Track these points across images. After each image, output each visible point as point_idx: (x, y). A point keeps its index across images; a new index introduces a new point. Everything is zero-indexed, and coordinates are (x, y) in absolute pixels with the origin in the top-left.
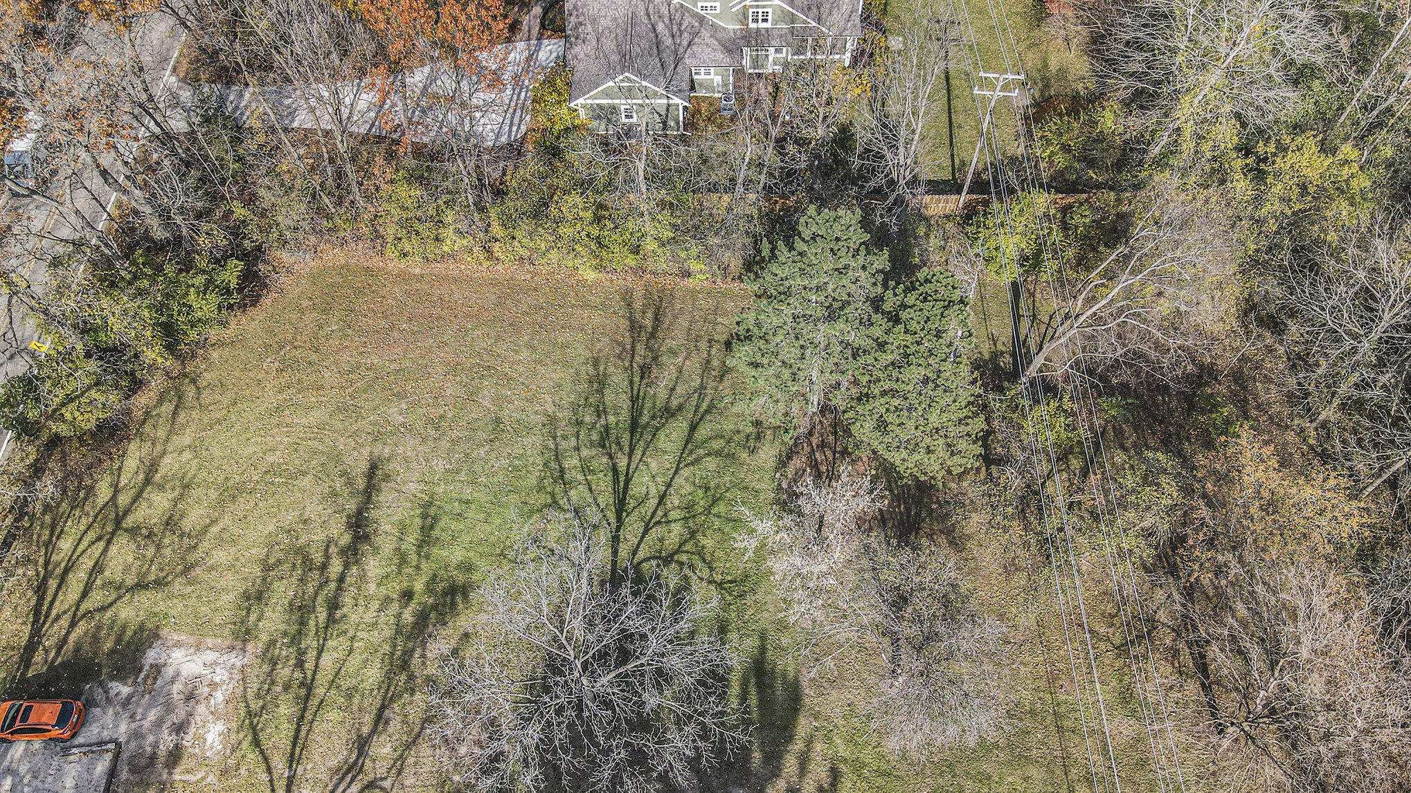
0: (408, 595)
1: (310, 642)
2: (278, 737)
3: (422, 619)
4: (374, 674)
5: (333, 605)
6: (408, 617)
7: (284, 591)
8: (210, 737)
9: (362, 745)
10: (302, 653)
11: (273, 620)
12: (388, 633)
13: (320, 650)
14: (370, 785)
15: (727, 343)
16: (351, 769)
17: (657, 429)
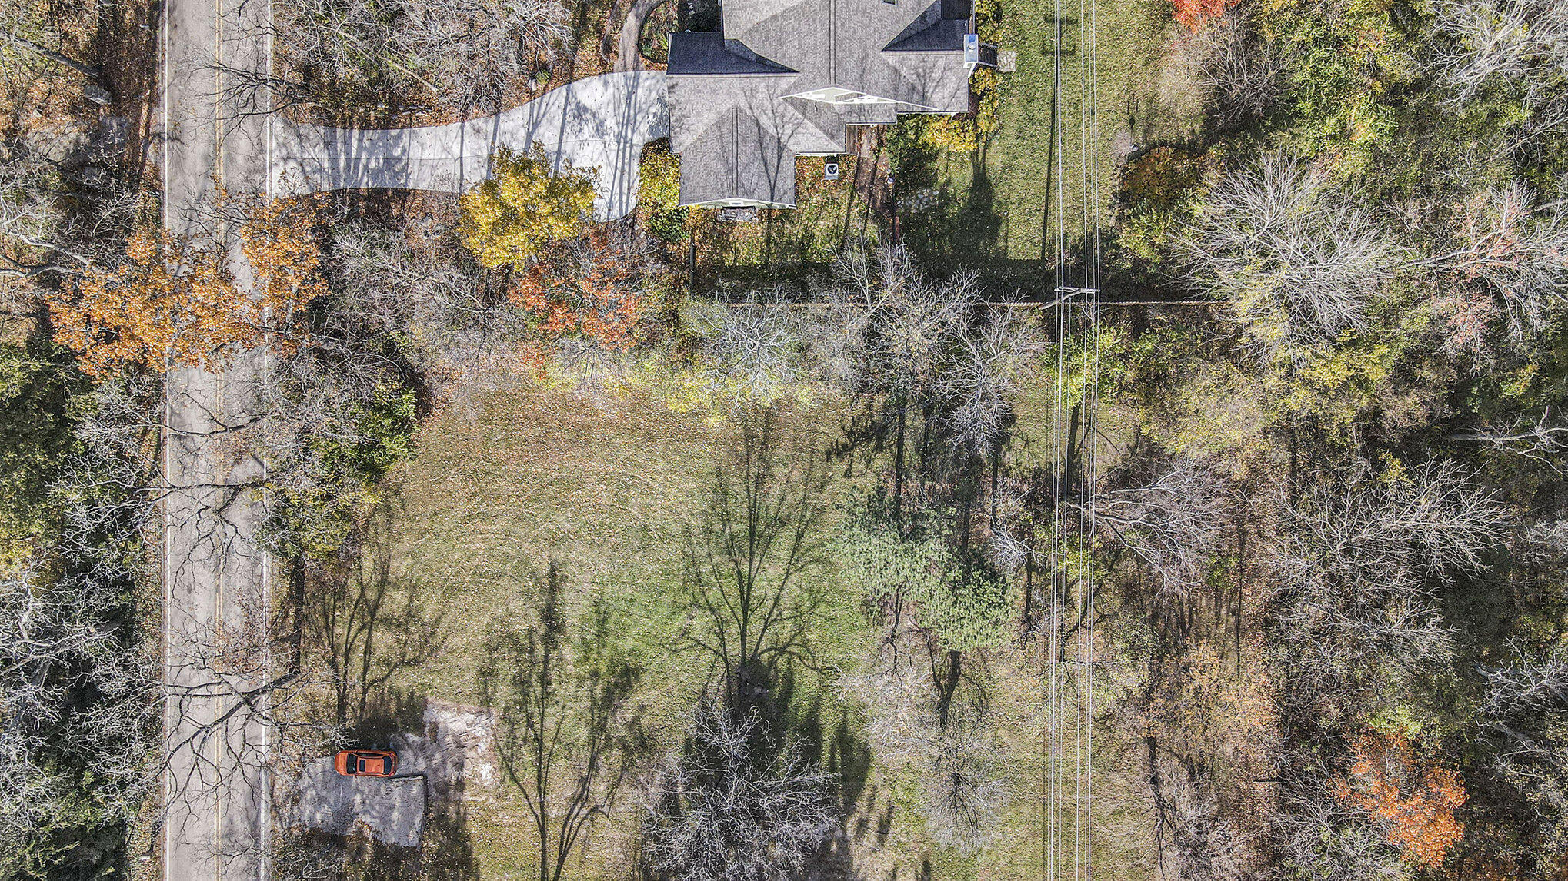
0: (595, 675)
1: (533, 708)
2: (528, 775)
3: (609, 692)
4: (583, 734)
5: (545, 681)
6: (598, 692)
7: (507, 668)
8: (484, 773)
9: (584, 782)
10: (530, 716)
11: (504, 692)
12: (587, 703)
13: (542, 715)
14: (595, 809)
15: (828, 454)
16: (580, 799)
17: (771, 537)
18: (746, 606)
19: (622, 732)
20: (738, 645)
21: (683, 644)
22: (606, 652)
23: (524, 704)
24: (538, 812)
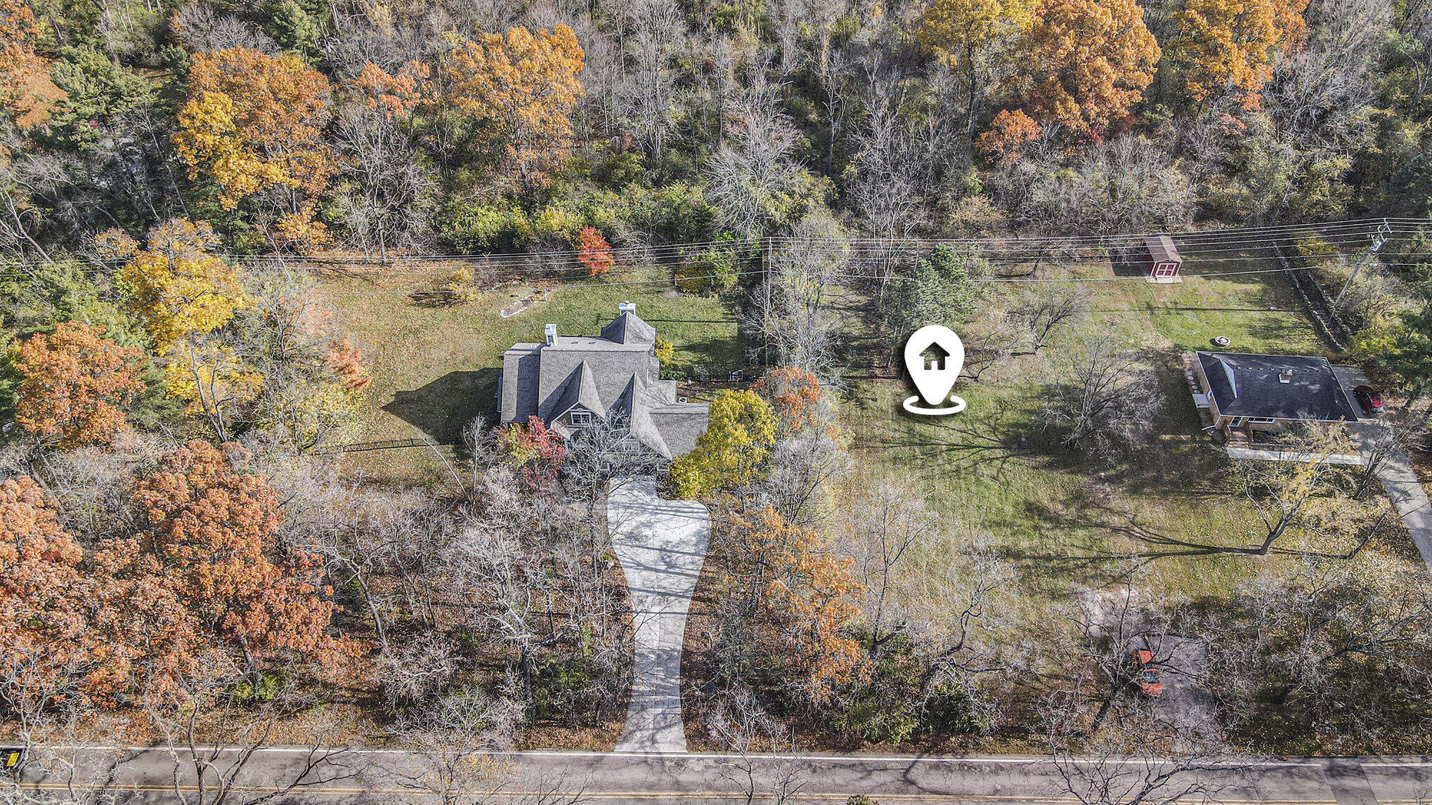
0: (1036, 528)
1: (1071, 565)
2: (1121, 566)
3: (1048, 519)
4: (1080, 533)
5: (1048, 558)
6: (1048, 525)
7: (1046, 582)
9: (1116, 530)
10: (1077, 566)
11: (1062, 583)
12: (1058, 532)
13: (1074, 559)
14: (1133, 523)
15: (863, 409)
16: (1128, 532)
17: (920, 435)
18: (969, 447)
19: (1073, 509)
20: (997, 451)
21: (1002, 479)
22: (1019, 522)
23: (1069, 570)
24: (1147, 558)
